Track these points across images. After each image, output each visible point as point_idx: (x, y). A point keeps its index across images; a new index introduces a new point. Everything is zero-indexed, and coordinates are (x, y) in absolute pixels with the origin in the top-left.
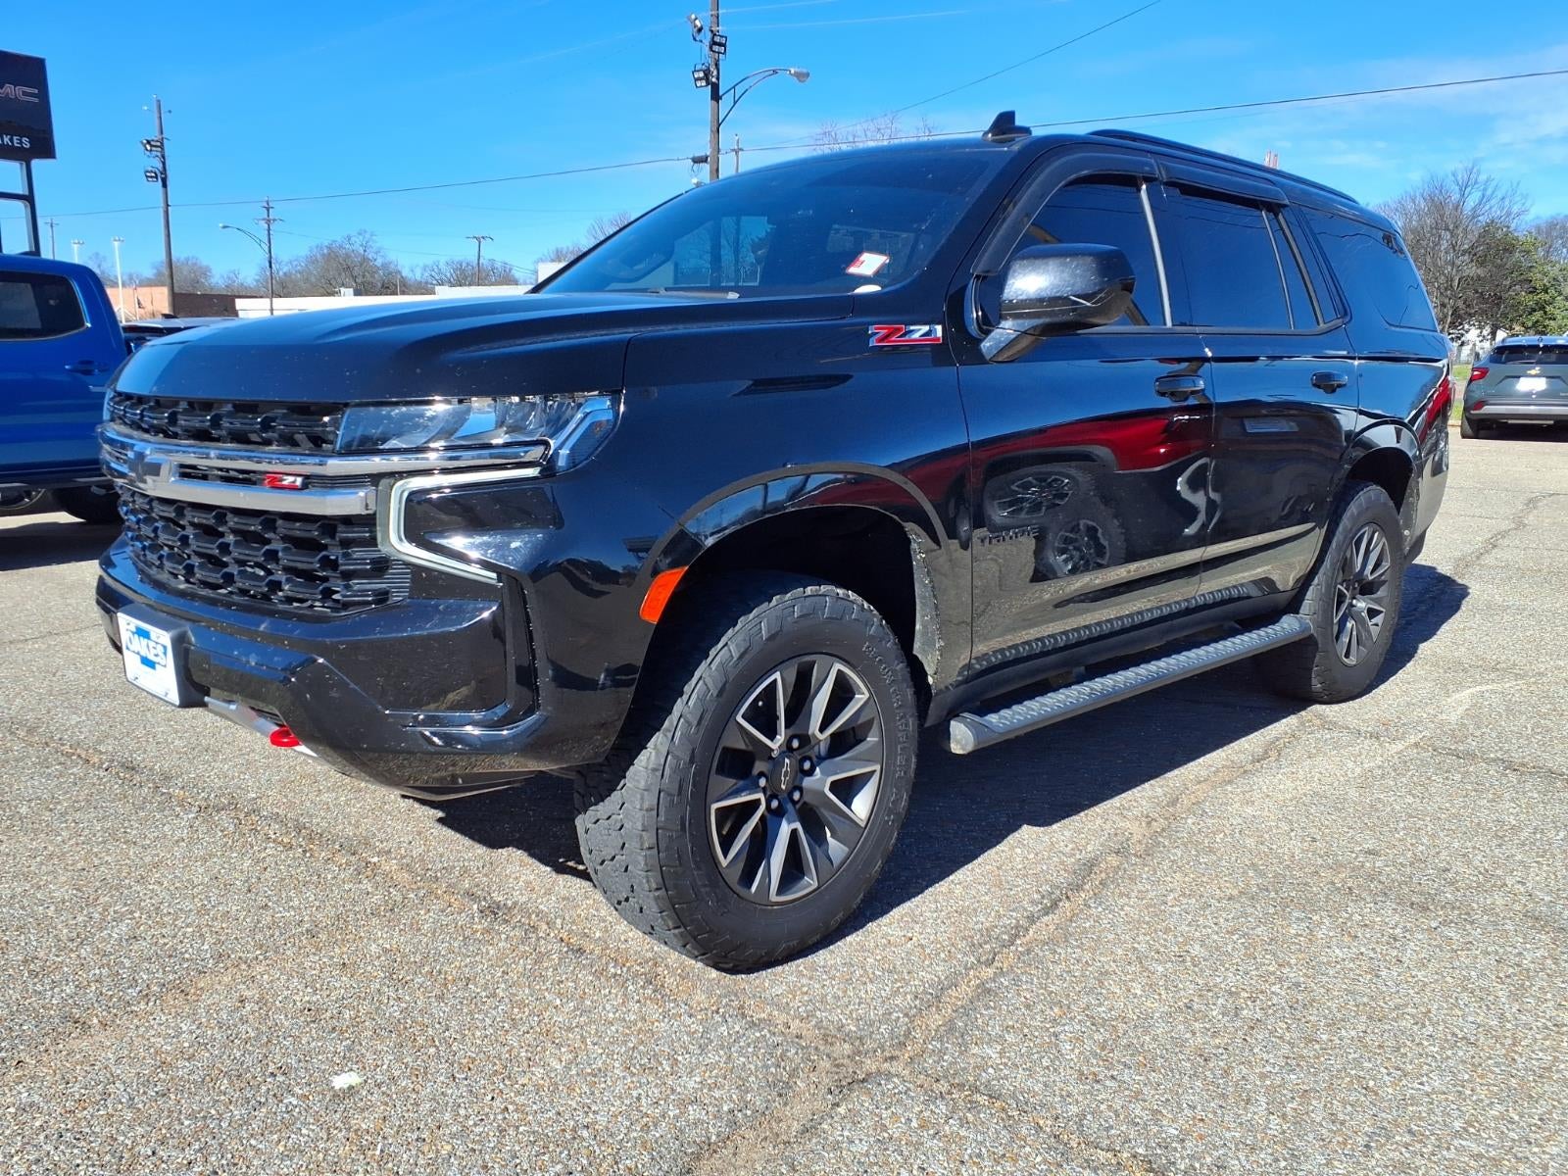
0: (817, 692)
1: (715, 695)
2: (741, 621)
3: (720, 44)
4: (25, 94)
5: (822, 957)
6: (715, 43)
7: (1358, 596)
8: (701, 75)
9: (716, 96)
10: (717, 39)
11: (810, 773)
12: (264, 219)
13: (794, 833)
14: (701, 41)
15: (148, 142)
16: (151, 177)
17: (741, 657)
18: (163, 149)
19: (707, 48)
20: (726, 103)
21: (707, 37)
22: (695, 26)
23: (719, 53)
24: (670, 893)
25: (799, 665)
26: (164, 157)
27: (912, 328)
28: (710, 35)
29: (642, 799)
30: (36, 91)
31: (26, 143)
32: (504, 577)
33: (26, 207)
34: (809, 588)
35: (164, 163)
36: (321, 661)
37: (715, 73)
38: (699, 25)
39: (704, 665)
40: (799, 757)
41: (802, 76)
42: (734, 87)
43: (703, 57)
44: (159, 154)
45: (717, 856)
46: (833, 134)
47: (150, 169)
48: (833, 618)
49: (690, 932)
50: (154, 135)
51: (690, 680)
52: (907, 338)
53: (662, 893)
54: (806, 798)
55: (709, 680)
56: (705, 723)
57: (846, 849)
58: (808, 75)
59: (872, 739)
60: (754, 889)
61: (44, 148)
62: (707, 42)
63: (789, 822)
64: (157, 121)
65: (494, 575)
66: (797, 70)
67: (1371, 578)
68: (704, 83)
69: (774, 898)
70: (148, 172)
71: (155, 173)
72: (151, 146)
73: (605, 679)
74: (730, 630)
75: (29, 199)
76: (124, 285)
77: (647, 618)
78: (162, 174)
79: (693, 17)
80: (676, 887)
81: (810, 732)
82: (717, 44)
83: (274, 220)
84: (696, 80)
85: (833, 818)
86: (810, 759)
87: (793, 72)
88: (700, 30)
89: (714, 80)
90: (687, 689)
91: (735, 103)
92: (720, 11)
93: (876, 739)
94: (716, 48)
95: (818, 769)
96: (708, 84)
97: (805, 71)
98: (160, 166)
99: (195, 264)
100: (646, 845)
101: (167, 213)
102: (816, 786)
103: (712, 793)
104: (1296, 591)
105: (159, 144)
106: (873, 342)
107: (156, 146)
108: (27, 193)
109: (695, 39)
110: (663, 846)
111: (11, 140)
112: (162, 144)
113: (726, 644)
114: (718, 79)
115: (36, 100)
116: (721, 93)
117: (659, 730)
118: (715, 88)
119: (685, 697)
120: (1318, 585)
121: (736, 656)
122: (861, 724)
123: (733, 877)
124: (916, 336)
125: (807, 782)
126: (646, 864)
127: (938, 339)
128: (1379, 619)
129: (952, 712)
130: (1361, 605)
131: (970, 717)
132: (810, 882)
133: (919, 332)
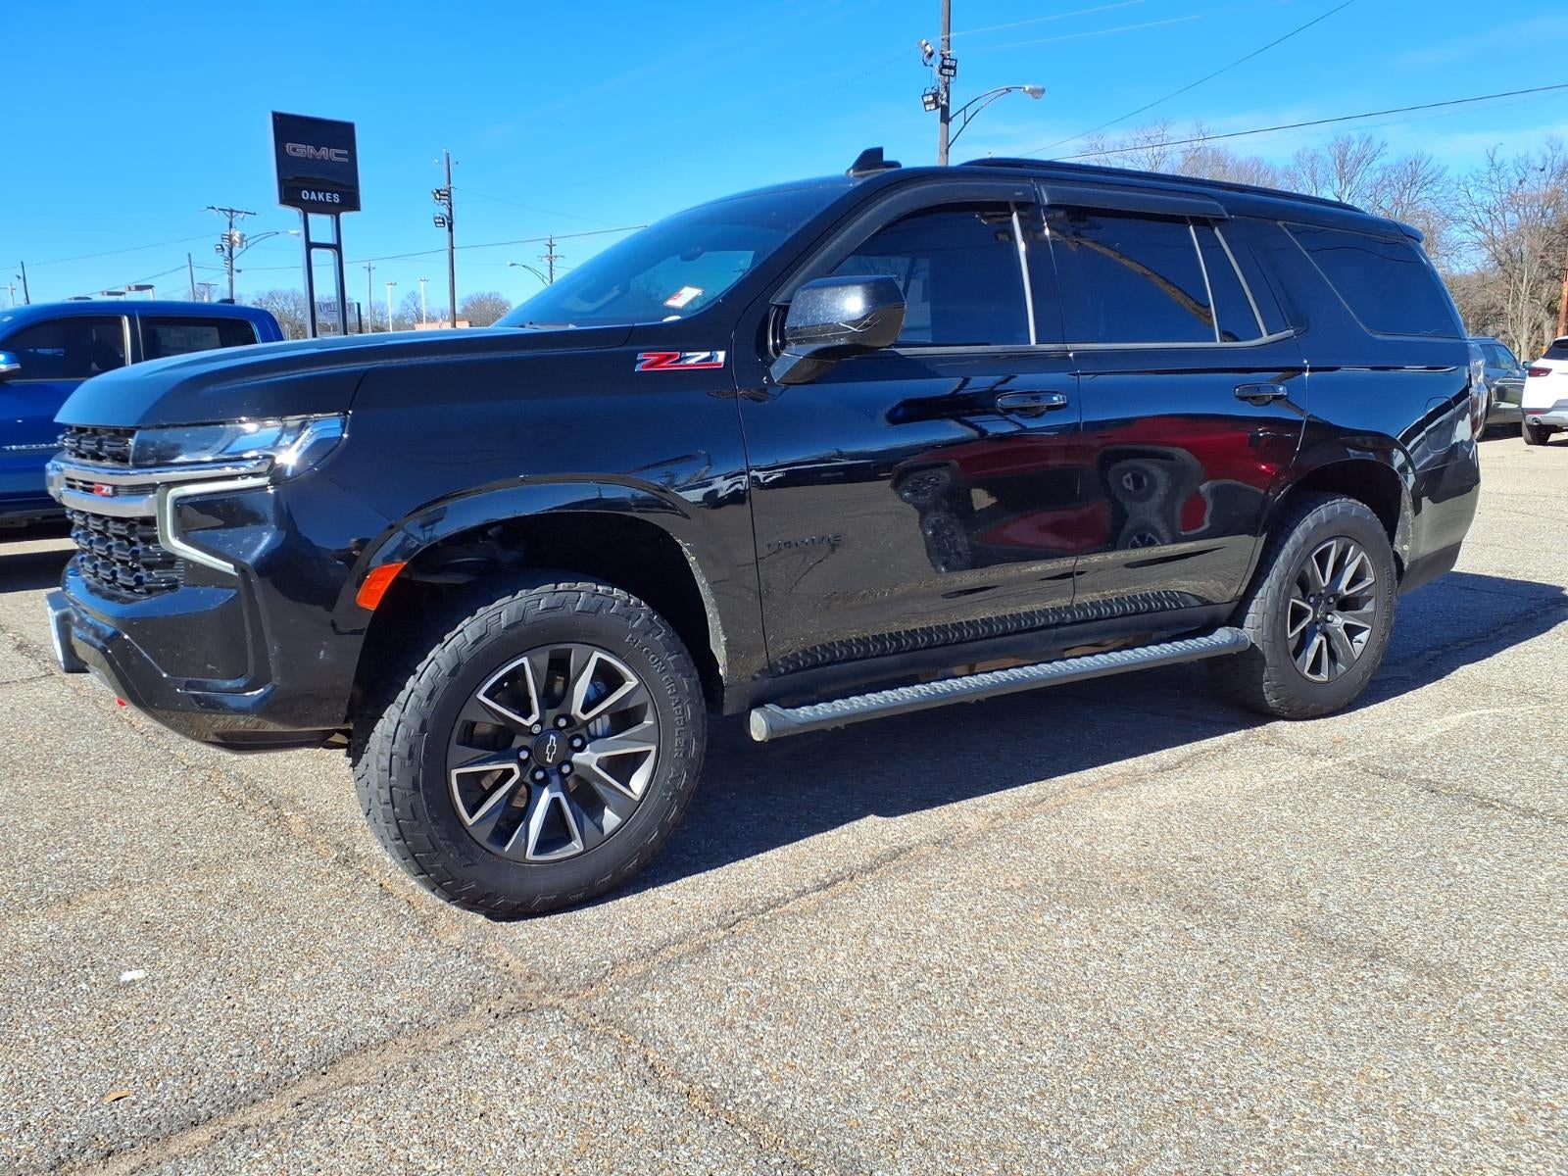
0: (577, 678)
1: (447, 674)
2: (481, 611)
3: (950, 68)
4: (337, 155)
5: (588, 914)
6: (944, 67)
7: (1335, 612)
8: (931, 98)
9: (945, 118)
10: (947, 63)
11: (581, 749)
12: (547, 256)
13: (555, 802)
14: (932, 66)
15: (438, 191)
16: (440, 223)
17: (476, 642)
18: (450, 197)
19: (937, 72)
20: (955, 125)
21: (937, 61)
22: (926, 52)
23: (949, 76)
24: (408, 843)
25: (551, 653)
26: (450, 204)
27: (688, 354)
28: (940, 58)
29: (378, 761)
30: (346, 152)
31: (337, 199)
32: (238, 569)
33: (334, 254)
34: (562, 585)
35: (450, 210)
36: (126, 637)
37: (945, 96)
38: (929, 50)
39: (438, 647)
40: (569, 736)
41: (1037, 93)
42: (965, 108)
43: (933, 81)
44: (446, 202)
45: (461, 815)
46: (1099, 146)
47: (438, 215)
48: (584, 612)
49: (432, 879)
50: (443, 185)
51: (423, 660)
52: (682, 363)
53: (400, 842)
54: (576, 772)
55: (440, 661)
56: (436, 698)
57: (619, 820)
58: (1043, 91)
59: (648, 722)
60: (507, 849)
61: (351, 202)
62: (937, 67)
63: (551, 791)
64: (446, 172)
65: (232, 566)
66: (1032, 87)
67: (1346, 593)
68: (933, 106)
69: (529, 855)
70: (436, 218)
71: (443, 219)
72: (440, 195)
73: (324, 655)
74: (468, 619)
75: (337, 247)
76: (427, 322)
77: (364, 605)
78: (448, 219)
79: (924, 42)
80: (412, 838)
81: (572, 713)
82: (948, 67)
83: (556, 257)
84: (925, 104)
85: (606, 792)
86: (580, 737)
87: (1027, 89)
88: (931, 55)
89: (944, 102)
90: (420, 668)
91: (965, 124)
92: (951, 34)
93: (651, 722)
94: (946, 71)
95: (588, 746)
96: (937, 107)
97: (1040, 87)
98: (447, 212)
99: (497, 299)
100: (382, 801)
101: (452, 255)
102: (585, 761)
103: (452, 759)
104: (1236, 603)
105: (446, 193)
106: (638, 368)
107: (444, 195)
108: (336, 243)
109: (925, 64)
110: (397, 800)
111: (325, 197)
112: (450, 192)
113: (462, 630)
114: (948, 101)
115: (346, 160)
116: (951, 115)
117: (393, 703)
118: (945, 110)
119: (418, 675)
120: (1262, 598)
121: (470, 641)
122: (632, 708)
123: (483, 835)
124: (692, 361)
125: (577, 757)
126: (384, 817)
127: (720, 364)
128: (1363, 636)
129: (758, 703)
130: (1338, 621)
131: (771, 707)
132: (577, 846)
133: (696, 358)
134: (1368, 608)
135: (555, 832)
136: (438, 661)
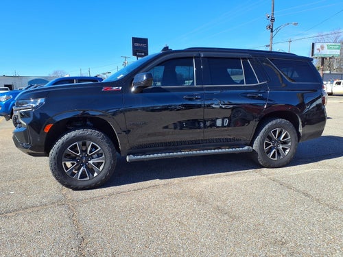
0: (88, 147)
1: (61, 144)
2: (68, 134)
4: (144, 45)
7: (280, 144)
8: (268, 27)
10: (273, 19)
11: (90, 160)
13: (84, 170)
14: (269, 20)
20: (274, 33)
22: (267, 17)
25: (82, 142)
28: (271, 18)
30: (146, 44)
31: (144, 54)
34: (84, 130)
37: (272, 26)
39: (60, 139)
40: (87, 158)
42: (277, 29)
45: (64, 170)
48: (89, 135)
51: (57, 142)
52: (112, 89)
54: (89, 165)
57: (97, 174)
58: (297, 24)
59: (103, 156)
60: (74, 177)
63: (83, 168)
65: (26, 124)
66: (295, 23)
67: (283, 140)
68: (269, 29)
69: (78, 179)
74: (66, 135)
77: (45, 131)
79: (267, 14)
81: (87, 153)
86: (90, 158)
88: (269, 17)
92: (274, 12)
94: (272, 21)
102: (91, 163)
103: (63, 160)
104: (250, 141)
106: (103, 90)
109: (267, 19)
110: (52, 166)
111: (141, 54)
113: (64, 137)
114: (273, 28)
116: (273, 31)
119: (56, 144)
120: (257, 140)
121: (66, 139)
125: (89, 162)
127: (121, 89)
128: (288, 150)
129: (129, 155)
130: (281, 147)
131: (131, 156)
132: (88, 178)
133: (115, 88)
134: (290, 144)
135: (83, 176)
136: (60, 142)
